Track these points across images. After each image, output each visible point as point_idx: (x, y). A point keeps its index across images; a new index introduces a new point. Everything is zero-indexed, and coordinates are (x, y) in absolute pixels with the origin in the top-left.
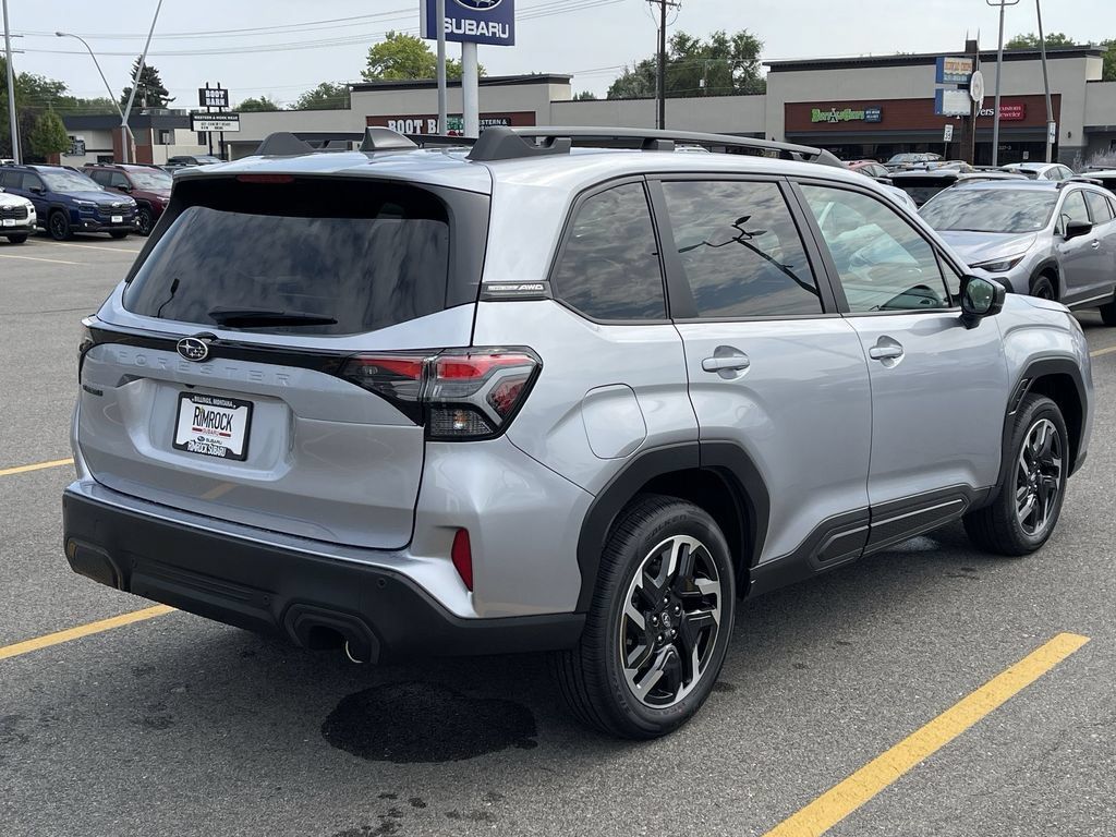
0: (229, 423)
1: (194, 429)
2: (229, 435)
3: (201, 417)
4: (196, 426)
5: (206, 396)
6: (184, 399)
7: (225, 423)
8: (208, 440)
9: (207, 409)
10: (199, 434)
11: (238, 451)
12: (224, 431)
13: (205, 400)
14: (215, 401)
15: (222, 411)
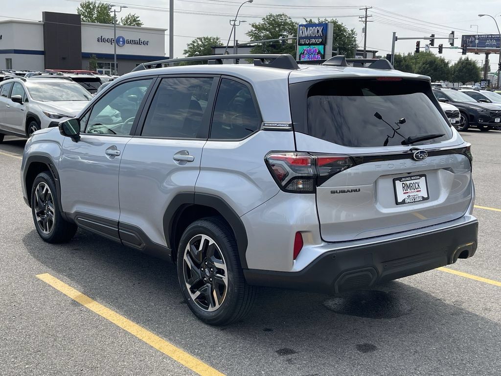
0: (418, 186)
1: (404, 193)
2: (420, 191)
3: (406, 187)
4: (405, 192)
5: (408, 177)
6: (396, 181)
7: (417, 186)
8: (412, 196)
9: (408, 183)
10: (407, 195)
11: (426, 196)
12: (418, 190)
13: (407, 179)
14: (412, 178)
15: (415, 181)
